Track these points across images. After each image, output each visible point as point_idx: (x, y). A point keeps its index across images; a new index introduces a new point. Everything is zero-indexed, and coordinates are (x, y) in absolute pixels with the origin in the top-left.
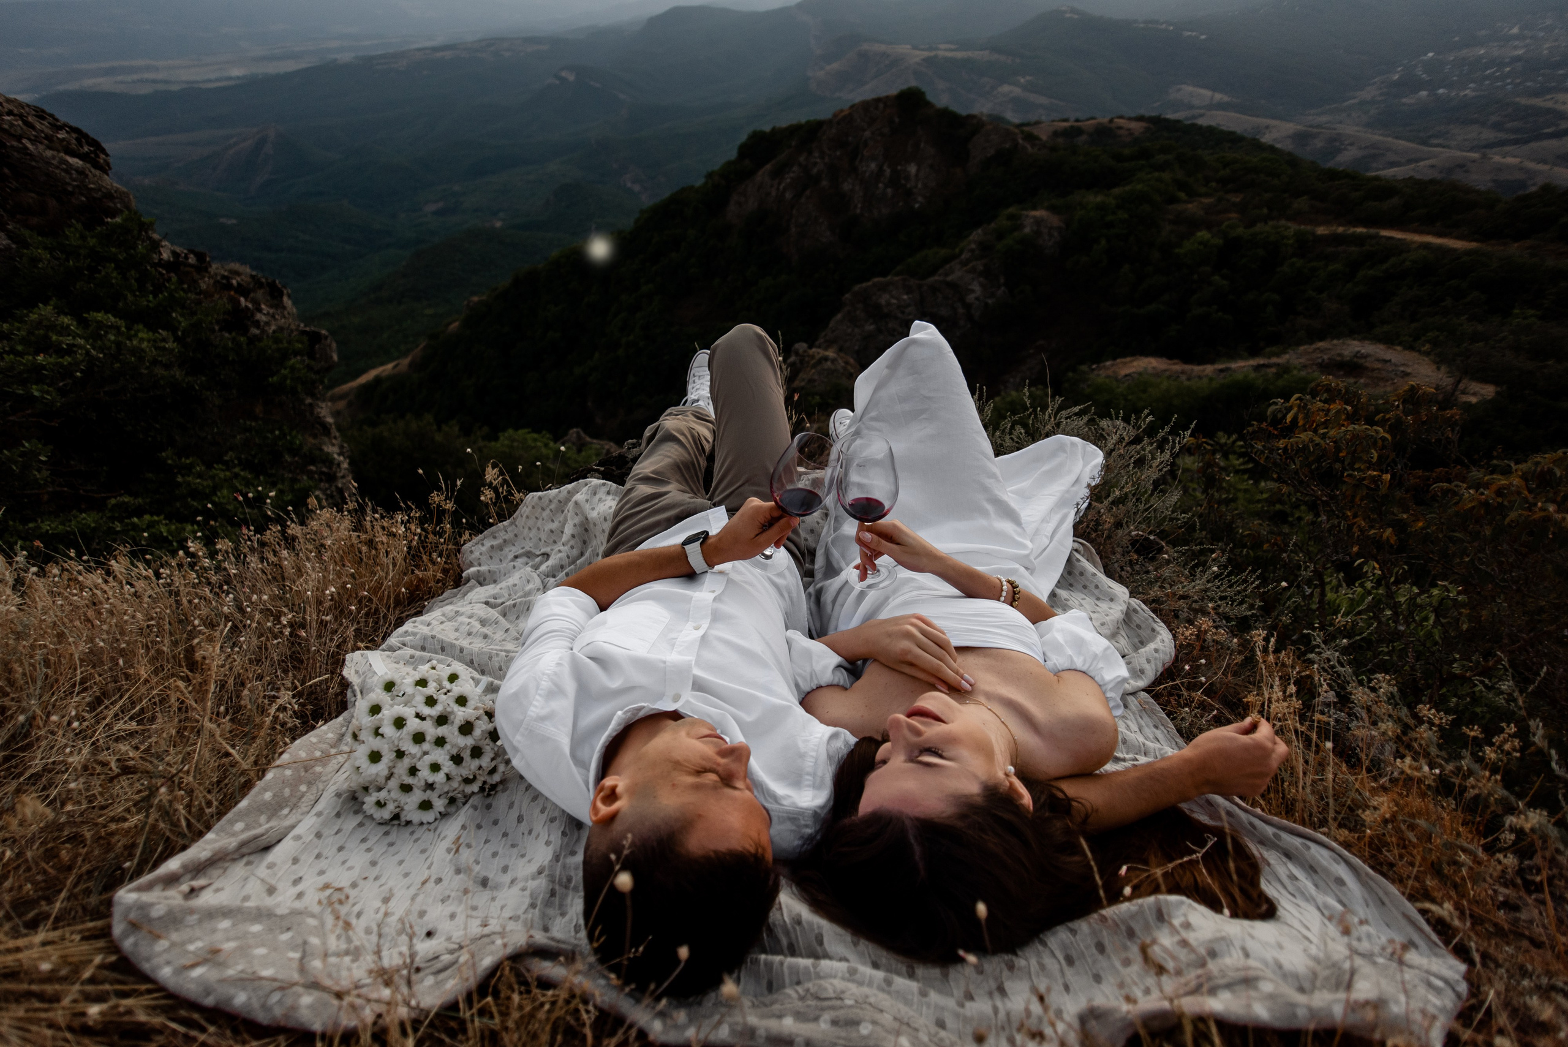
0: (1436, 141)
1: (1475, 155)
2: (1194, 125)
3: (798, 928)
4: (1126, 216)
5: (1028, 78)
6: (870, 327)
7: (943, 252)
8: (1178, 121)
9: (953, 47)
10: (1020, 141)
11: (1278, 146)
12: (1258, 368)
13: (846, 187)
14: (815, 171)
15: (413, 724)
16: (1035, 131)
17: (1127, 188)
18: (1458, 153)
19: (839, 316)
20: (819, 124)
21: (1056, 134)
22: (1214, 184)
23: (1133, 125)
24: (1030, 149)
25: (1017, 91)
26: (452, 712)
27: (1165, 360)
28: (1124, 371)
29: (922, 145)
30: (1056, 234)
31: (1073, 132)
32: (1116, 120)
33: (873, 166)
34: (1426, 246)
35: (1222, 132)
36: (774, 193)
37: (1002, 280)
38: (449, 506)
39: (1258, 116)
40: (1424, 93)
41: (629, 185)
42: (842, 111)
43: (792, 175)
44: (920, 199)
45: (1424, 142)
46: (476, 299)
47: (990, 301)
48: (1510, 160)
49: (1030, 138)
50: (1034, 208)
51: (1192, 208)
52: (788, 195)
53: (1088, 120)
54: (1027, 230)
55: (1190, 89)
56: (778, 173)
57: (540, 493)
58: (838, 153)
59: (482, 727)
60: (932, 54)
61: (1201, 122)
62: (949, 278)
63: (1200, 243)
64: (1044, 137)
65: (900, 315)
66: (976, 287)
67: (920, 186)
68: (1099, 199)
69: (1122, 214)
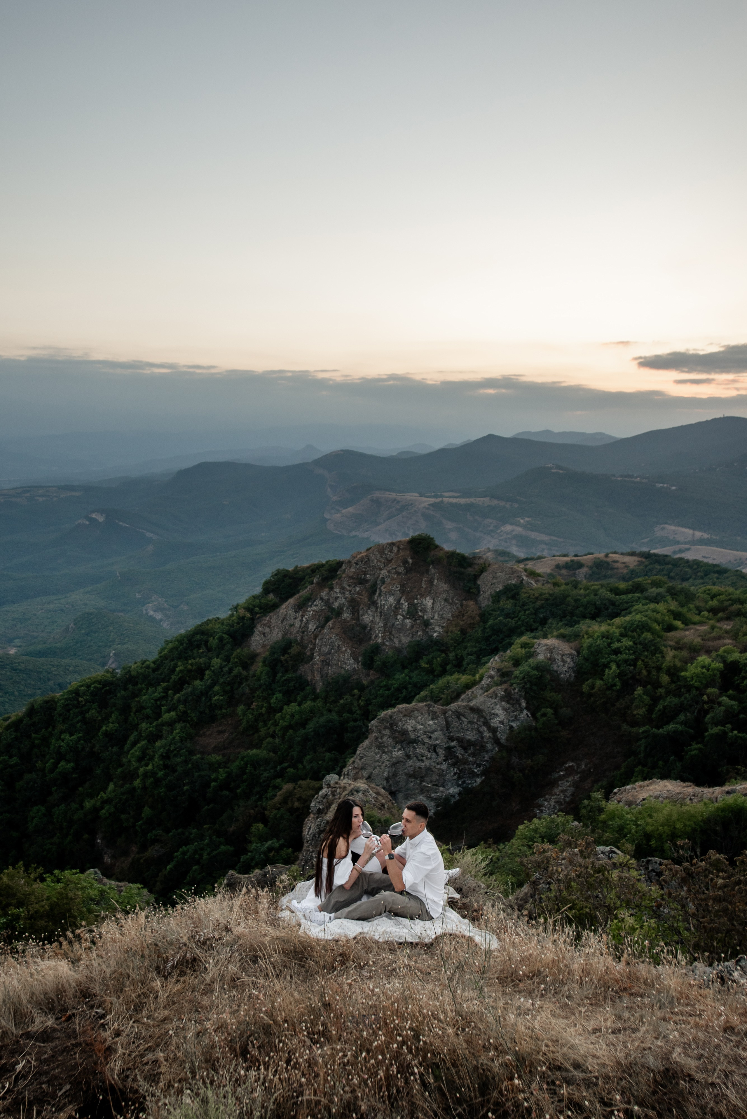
4: (631, 643)
5: (527, 519)
6: (398, 753)
7: (465, 678)
8: (667, 556)
9: (456, 494)
10: (525, 578)
13: (367, 618)
14: (336, 605)
16: (538, 566)
17: (628, 618)
19: (366, 743)
20: (340, 564)
21: (558, 568)
22: (705, 613)
23: (627, 559)
24: (535, 585)
25: (519, 530)
27: (679, 783)
28: (644, 795)
29: (436, 582)
30: (569, 660)
31: (574, 566)
32: (610, 555)
33: (391, 600)
35: (707, 565)
36: (297, 625)
37: (524, 705)
39: (737, 550)
41: (151, 613)
42: (360, 553)
43: (314, 608)
44: (437, 629)
47: (514, 724)
50: (545, 636)
51: (690, 635)
52: (312, 627)
53: (585, 555)
54: (541, 657)
55: (673, 528)
56: (301, 606)
58: (358, 589)
60: (438, 500)
62: (472, 704)
63: (703, 667)
64: (546, 572)
65: (427, 740)
66: (499, 711)
67: (436, 617)
68: (604, 628)
69: (627, 642)
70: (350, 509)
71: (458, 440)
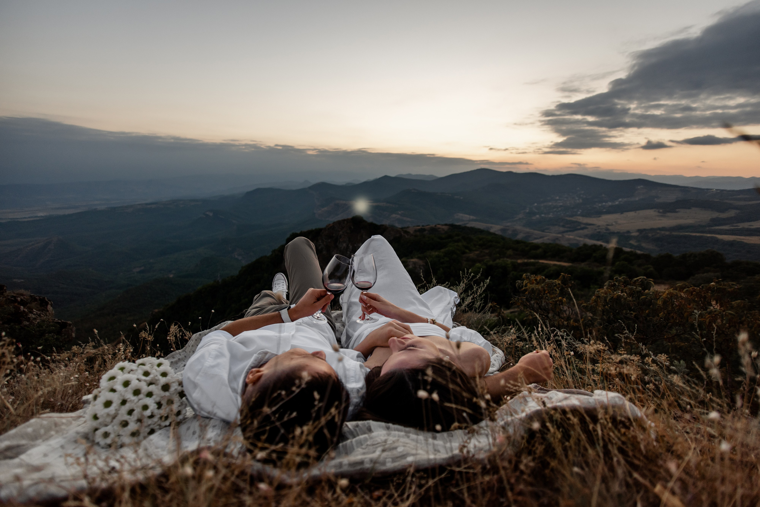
0: (547, 231)
1: (560, 235)
2: (466, 227)
3: (357, 429)
4: (448, 259)
5: (402, 212)
8: (459, 226)
10: (403, 234)
11: (497, 233)
12: (511, 313)
14: (320, 248)
15: (134, 384)
16: (408, 230)
17: (447, 249)
18: (555, 235)
20: (321, 230)
21: (416, 231)
22: (477, 247)
23: (444, 227)
24: (407, 236)
25: (398, 216)
26: (159, 380)
29: (364, 236)
31: (422, 230)
32: (437, 226)
33: (344, 245)
34: (555, 265)
38: (151, 338)
40: (538, 216)
41: (236, 257)
42: (330, 224)
45: (543, 231)
46: (156, 310)
48: (571, 237)
49: (407, 232)
50: (412, 258)
51: (472, 255)
53: (427, 226)
54: (411, 266)
55: (461, 215)
57: (200, 332)
58: (329, 241)
59: (174, 387)
61: (468, 225)
63: (478, 268)
64: (412, 232)
68: (437, 253)
69: (446, 259)
70: (326, 209)
71: (372, 178)
